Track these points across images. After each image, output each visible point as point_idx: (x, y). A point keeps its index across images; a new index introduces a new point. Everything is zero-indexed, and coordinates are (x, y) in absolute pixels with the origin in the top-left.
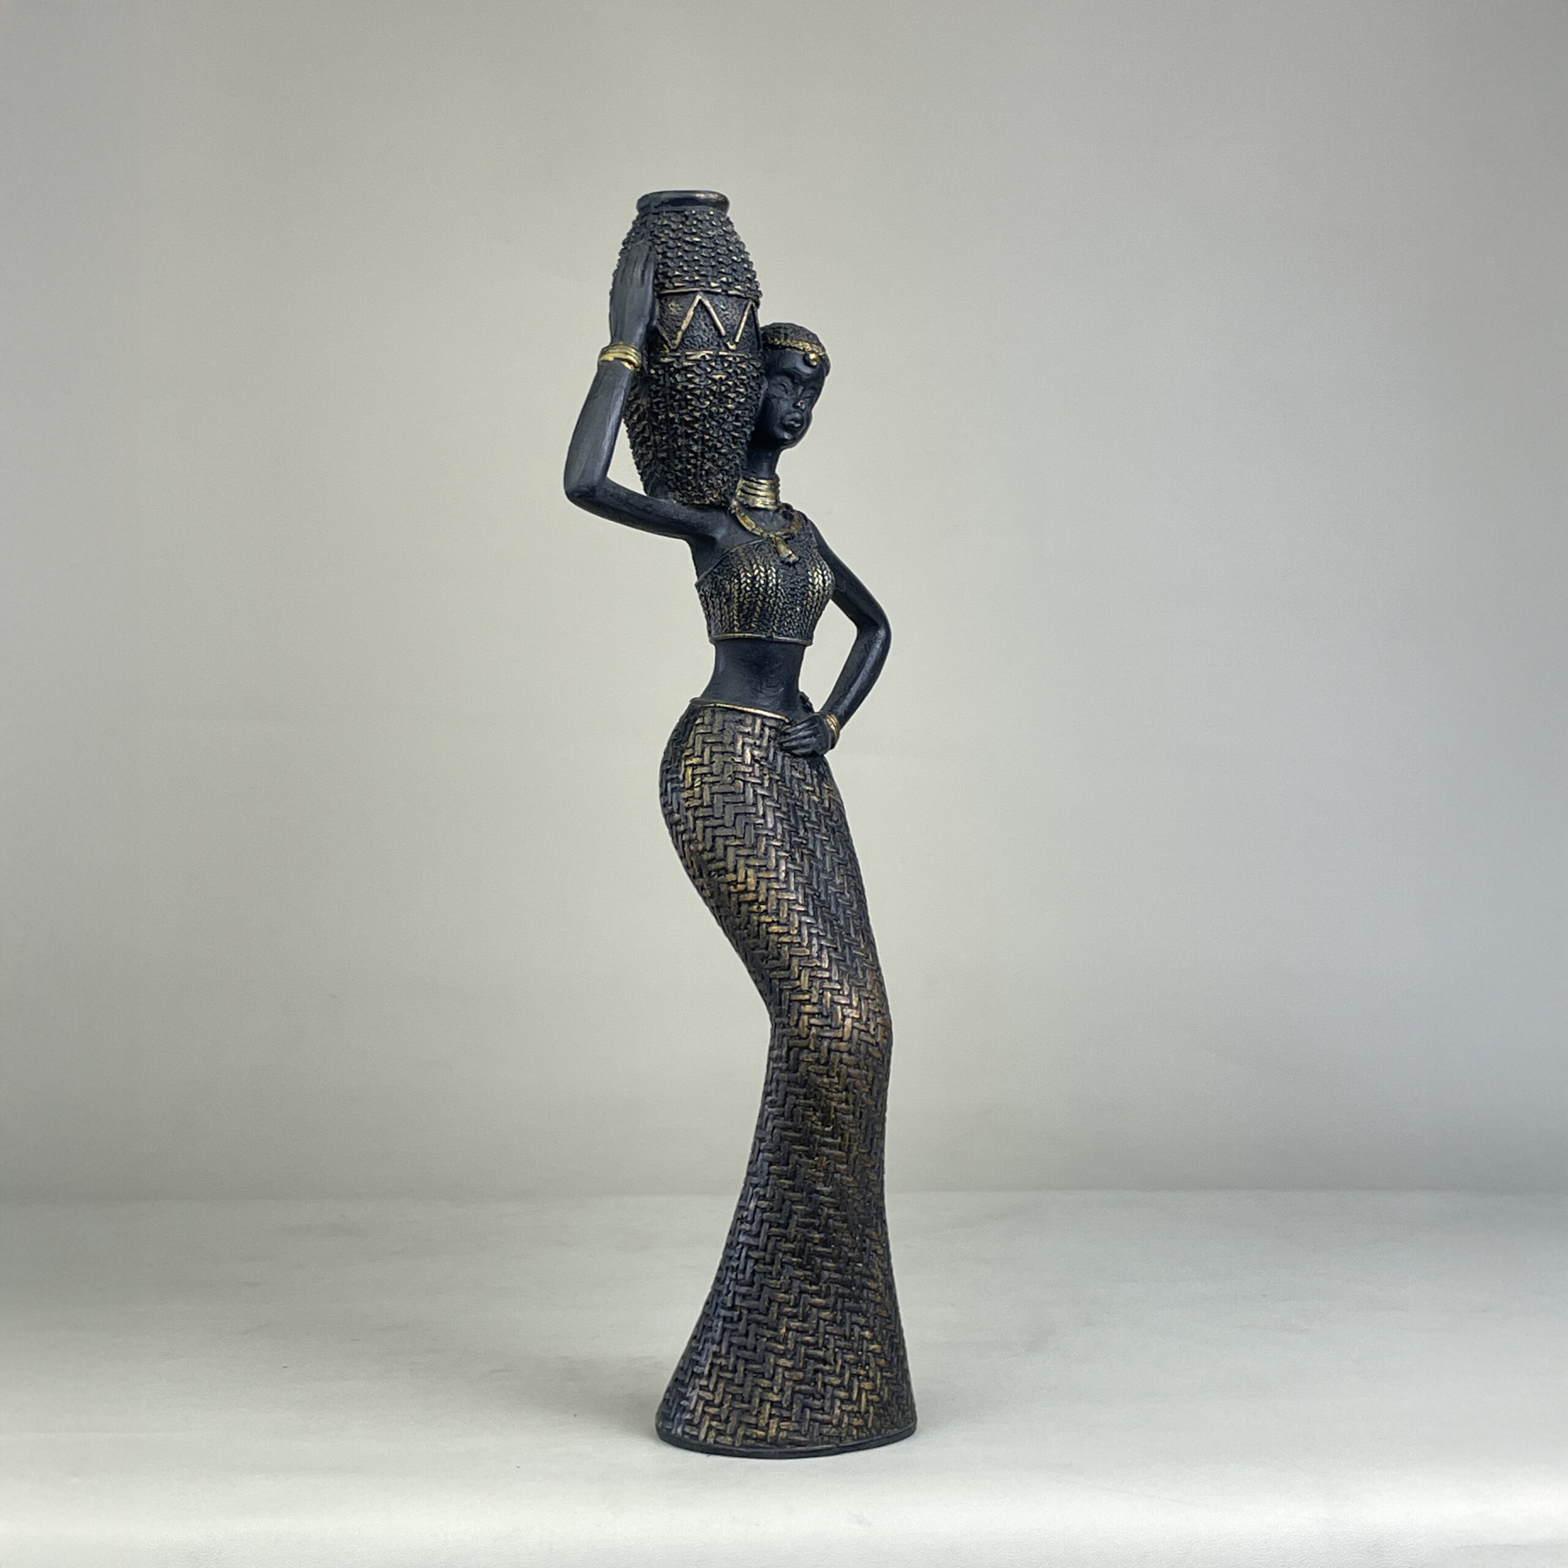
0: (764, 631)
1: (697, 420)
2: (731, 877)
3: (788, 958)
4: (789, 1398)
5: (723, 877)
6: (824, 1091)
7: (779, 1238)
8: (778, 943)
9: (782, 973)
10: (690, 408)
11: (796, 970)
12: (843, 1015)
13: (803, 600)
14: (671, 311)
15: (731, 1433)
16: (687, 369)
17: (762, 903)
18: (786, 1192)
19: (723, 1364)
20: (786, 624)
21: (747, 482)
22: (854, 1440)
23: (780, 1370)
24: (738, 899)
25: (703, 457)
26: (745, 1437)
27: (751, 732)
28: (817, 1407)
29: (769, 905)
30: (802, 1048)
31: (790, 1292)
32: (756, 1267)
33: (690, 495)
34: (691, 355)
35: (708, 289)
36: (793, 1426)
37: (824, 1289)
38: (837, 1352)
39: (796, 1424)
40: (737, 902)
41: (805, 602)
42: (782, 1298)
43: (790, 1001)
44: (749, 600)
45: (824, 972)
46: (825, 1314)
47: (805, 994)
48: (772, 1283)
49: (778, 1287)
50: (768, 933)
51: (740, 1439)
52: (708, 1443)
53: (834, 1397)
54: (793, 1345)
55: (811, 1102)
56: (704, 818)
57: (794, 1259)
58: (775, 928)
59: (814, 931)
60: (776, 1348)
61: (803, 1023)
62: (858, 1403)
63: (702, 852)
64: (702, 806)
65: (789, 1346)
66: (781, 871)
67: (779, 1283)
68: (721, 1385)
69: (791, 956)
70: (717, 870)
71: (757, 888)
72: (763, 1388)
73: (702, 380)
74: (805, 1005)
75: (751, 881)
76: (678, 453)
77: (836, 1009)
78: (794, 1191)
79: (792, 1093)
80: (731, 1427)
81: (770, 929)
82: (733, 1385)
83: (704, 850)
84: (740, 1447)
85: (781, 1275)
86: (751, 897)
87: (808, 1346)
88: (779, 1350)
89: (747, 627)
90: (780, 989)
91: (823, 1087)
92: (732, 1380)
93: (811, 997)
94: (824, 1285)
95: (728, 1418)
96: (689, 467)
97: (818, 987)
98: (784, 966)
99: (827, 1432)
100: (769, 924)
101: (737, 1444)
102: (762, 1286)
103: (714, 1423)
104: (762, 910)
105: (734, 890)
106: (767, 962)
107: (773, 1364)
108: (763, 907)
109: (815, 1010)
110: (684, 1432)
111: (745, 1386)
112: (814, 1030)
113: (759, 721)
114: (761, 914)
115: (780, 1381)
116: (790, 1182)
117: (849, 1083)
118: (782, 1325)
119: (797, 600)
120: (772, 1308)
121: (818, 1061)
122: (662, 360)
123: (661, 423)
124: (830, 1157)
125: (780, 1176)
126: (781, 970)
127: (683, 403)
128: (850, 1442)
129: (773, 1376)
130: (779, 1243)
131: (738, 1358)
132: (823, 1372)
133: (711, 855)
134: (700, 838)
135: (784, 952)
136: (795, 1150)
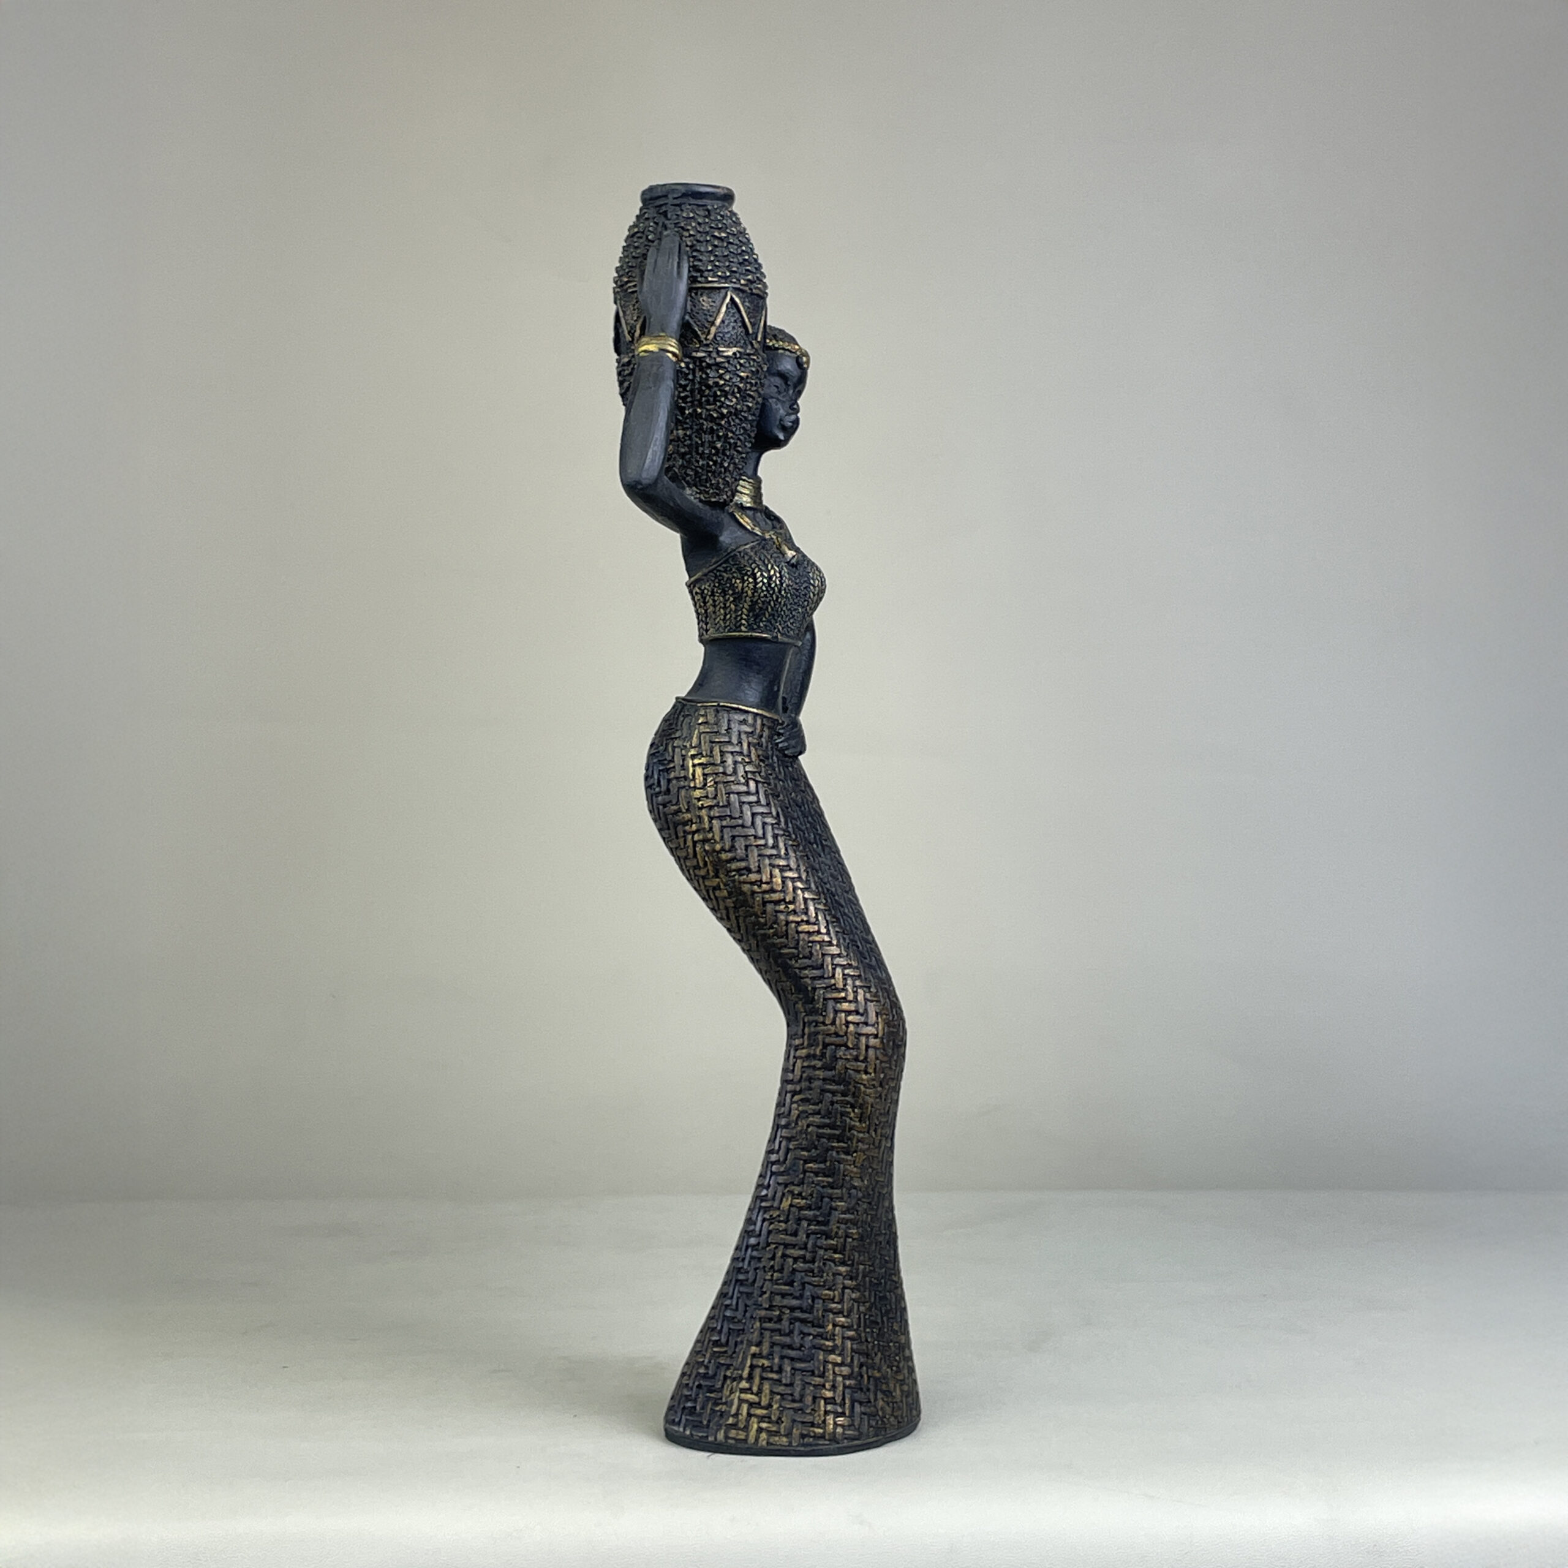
0: (771, 631)
1: (722, 416)
2: (753, 877)
3: (820, 956)
5: (745, 877)
6: (862, 1087)
7: (819, 1236)
8: (809, 942)
9: (814, 971)
10: (718, 404)
11: (830, 968)
12: (876, 1012)
14: (703, 305)
15: (786, 1433)
16: (718, 365)
17: (790, 903)
18: (825, 1190)
19: (766, 1365)
20: (789, 625)
23: (830, 1366)
24: (763, 898)
26: (803, 1436)
27: (754, 732)
28: (864, 1401)
29: (797, 904)
30: (838, 1046)
31: (833, 1288)
32: (795, 1266)
33: (707, 493)
34: (723, 352)
35: (738, 286)
36: (848, 1421)
39: (850, 1419)
40: (761, 902)
42: (826, 1295)
43: (825, 999)
44: (762, 599)
45: (855, 970)
47: (840, 992)
48: (815, 1281)
49: (822, 1284)
50: (798, 932)
51: (797, 1439)
52: (759, 1445)
54: (840, 1341)
55: (849, 1099)
56: (720, 818)
57: (837, 1256)
58: (805, 927)
59: (839, 930)
60: (824, 1344)
61: (841, 1020)
63: (719, 852)
64: (717, 805)
65: (837, 1342)
66: (801, 871)
67: (822, 1280)
68: (766, 1387)
69: (823, 955)
70: (738, 870)
71: (783, 887)
72: (815, 1386)
74: (840, 1003)
75: (778, 880)
76: (701, 449)
77: (870, 1007)
78: (832, 1188)
79: (829, 1091)
80: (785, 1426)
81: (800, 929)
82: (780, 1385)
83: (723, 849)
84: (797, 1446)
85: (823, 1272)
86: (776, 896)
88: (828, 1346)
89: (755, 627)
90: (812, 988)
91: (861, 1084)
92: (779, 1381)
93: (847, 995)
95: (780, 1418)
97: (852, 984)
98: (817, 965)
100: (798, 923)
101: (794, 1444)
102: (803, 1284)
103: (764, 1425)
104: (790, 910)
105: (759, 890)
106: (796, 961)
107: (822, 1361)
108: (791, 907)
109: (852, 1007)
110: (727, 1437)
111: (795, 1385)
112: (852, 1028)
113: (759, 721)
114: (789, 913)
115: (831, 1377)
116: (830, 1180)
117: (883, 1079)
118: (828, 1321)
120: (816, 1306)
121: (856, 1059)
122: (694, 354)
123: (687, 418)
125: (817, 1174)
126: (813, 969)
127: (711, 399)
129: (824, 1372)
130: (819, 1241)
131: (782, 1358)
133: (730, 855)
134: (717, 838)
135: (816, 951)
136: (833, 1147)
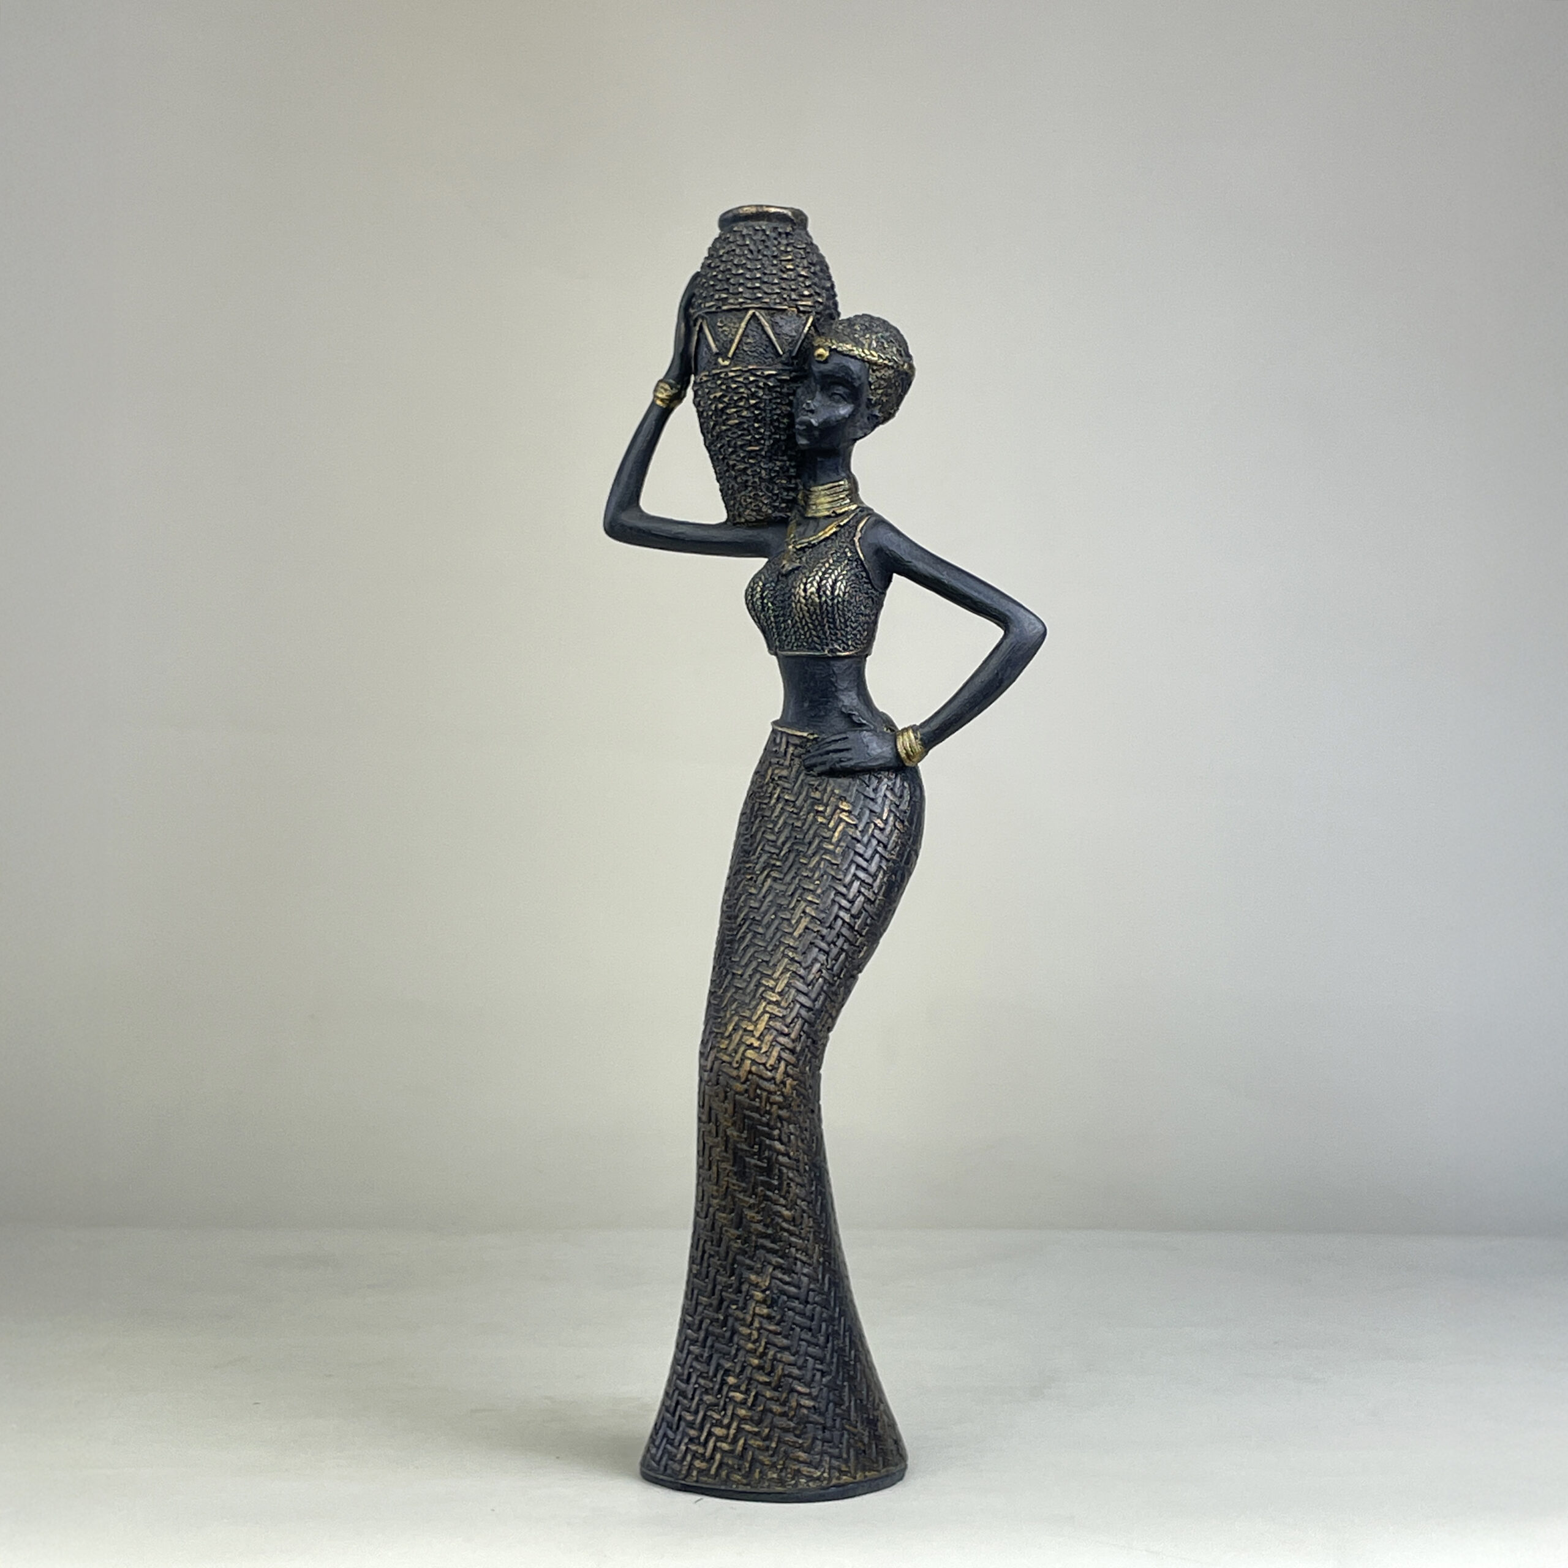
13: (791, 611)
41: (792, 614)
62: (705, 1446)
113: (784, 740)
119: (786, 612)
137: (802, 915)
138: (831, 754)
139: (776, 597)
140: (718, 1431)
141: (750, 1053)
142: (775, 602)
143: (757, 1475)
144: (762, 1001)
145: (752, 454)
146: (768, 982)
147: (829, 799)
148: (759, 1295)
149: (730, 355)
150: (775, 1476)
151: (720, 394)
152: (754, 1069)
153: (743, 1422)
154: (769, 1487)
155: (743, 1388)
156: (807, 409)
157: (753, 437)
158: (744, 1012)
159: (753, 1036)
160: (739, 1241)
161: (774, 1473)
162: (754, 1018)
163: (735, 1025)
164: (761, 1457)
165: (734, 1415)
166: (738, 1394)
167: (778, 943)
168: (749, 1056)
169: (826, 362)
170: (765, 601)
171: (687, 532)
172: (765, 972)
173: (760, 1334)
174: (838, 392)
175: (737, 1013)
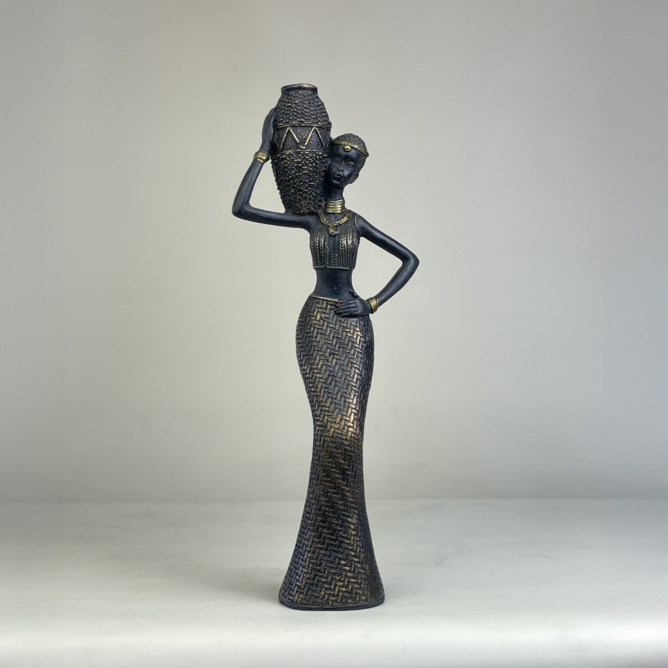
0: (323, 265)
1: (291, 179)
4: (304, 585)
8: (314, 395)
10: (288, 174)
12: (330, 426)
13: (338, 251)
14: (280, 135)
16: (285, 159)
20: (332, 261)
21: (327, 202)
22: (330, 606)
23: (302, 573)
25: (296, 194)
27: (322, 307)
28: (314, 590)
31: (309, 541)
34: (286, 153)
35: (292, 125)
36: (304, 597)
37: (322, 541)
38: (325, 568)
39: (305, 596)
41: (339, 252)
42: (306, 543)
44: (314, 252)
45: (326, 408)
46: (323, 552)
53: (322, 587)
58: (312, 389)
59: (326, 390)
60: (303, 563)
61: (317, 429)
62: (334, 590)
65: (306, 564)
66: (319, 365)
69: (316, 401)
73: (290, 162)
74: (317, 421)
77: (328, 424)
87: (314, 564)
93: (320, 418)
94: (322, 539)
96: (291, 198)
97: (323, 414)
98: (314, 405)
99: (317, 601)
107: (300, 570)
109: (321, 424)
113: (325, 302)
115: (302, 578)
117: (332, 455)
118: (305, 554)
119: (335, 251)
122: (277, 156)
124: (325, 486)
128: (327, 606)
129: (300, 575)
132: (318, 575)
137: (354, 373)
138: (351, 308)
139: (330, 245)
140: (340, 584)
141: (350, 429)
142: (330, 247)
143: (358, 599)
144: (349, 408)
145: (311, 186)
146: (349, 400)
147: (350, 327)
148: (352, 527)
149: (306, 144)
150: (364, 598)
151: (300, 160)
152: (353, 435)
153: (350, 578)
154: (362, 603)
155: (349, 565)
156: (341, 169)
157: (313, 179)
158: (343, 413)
159: (350, 422)
160: (343, 506)
161: (364, 597)
162: (348, 415)
163: (341, 418)
164: (359, 591)
165: (346, 576)
166: (347, 568)
167: (347, 385)
168: (350, 430)
169: (349, 151)
170: (326, 246)
171: (274, 216)
172: (346, 396)
173: (354, 542)
174: (351, 164)
175: (339, 413)
